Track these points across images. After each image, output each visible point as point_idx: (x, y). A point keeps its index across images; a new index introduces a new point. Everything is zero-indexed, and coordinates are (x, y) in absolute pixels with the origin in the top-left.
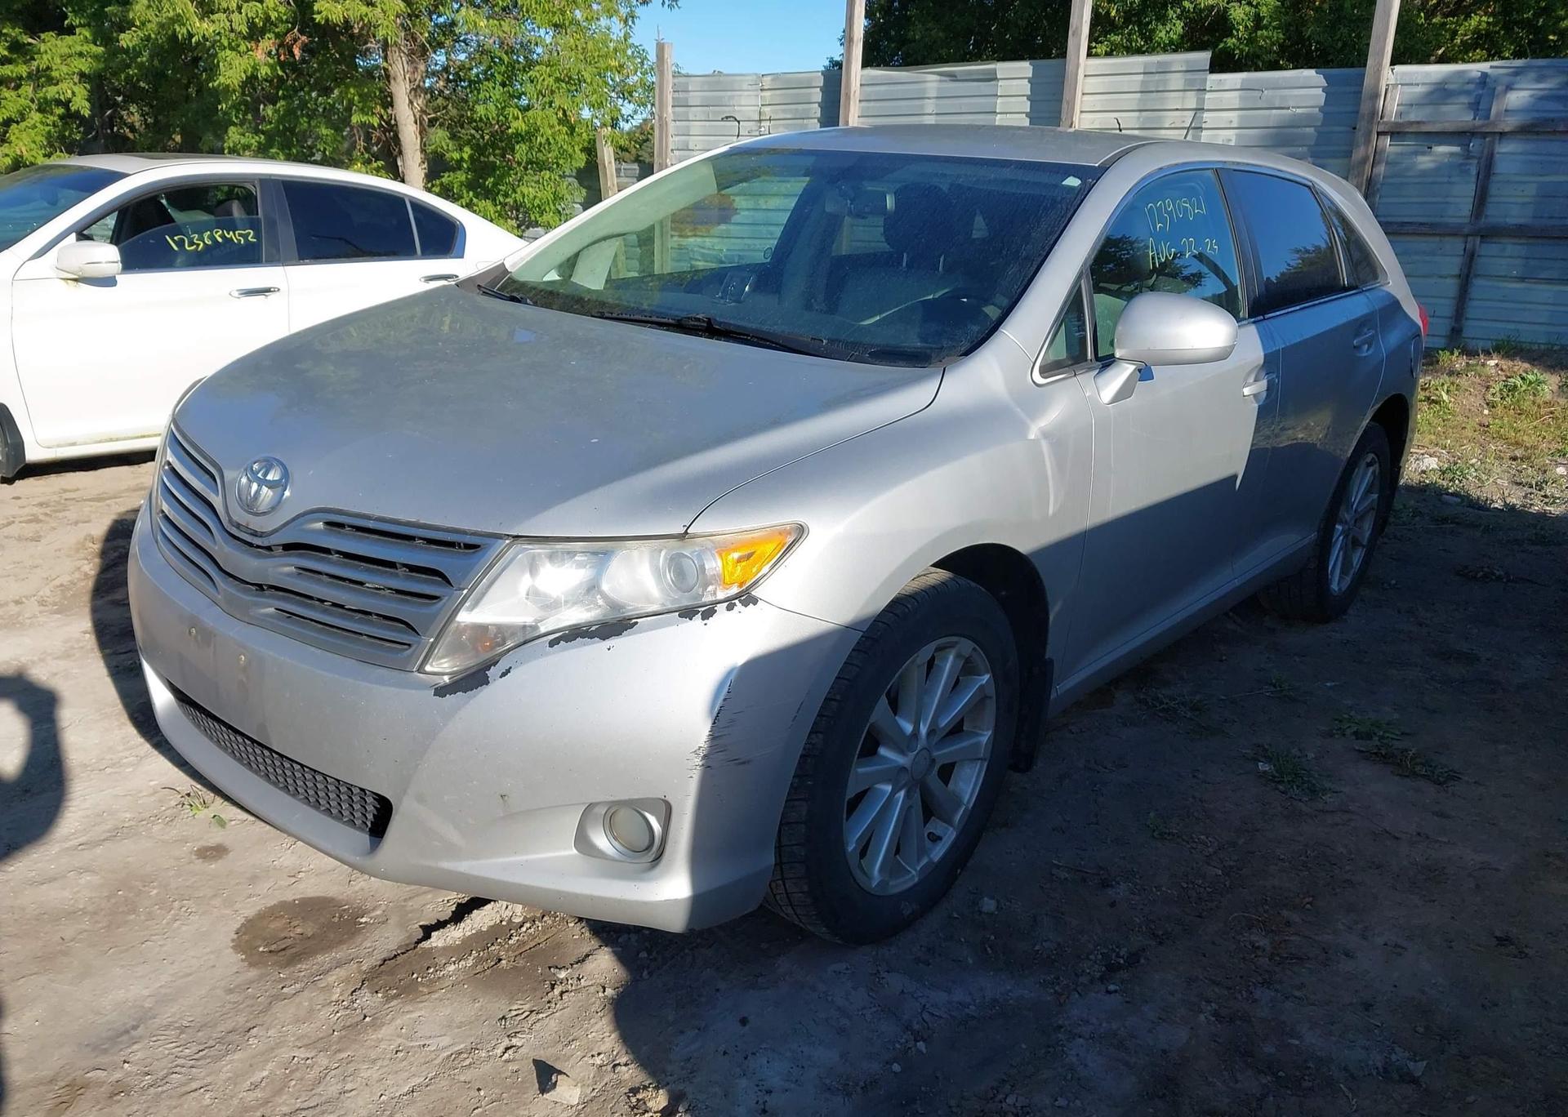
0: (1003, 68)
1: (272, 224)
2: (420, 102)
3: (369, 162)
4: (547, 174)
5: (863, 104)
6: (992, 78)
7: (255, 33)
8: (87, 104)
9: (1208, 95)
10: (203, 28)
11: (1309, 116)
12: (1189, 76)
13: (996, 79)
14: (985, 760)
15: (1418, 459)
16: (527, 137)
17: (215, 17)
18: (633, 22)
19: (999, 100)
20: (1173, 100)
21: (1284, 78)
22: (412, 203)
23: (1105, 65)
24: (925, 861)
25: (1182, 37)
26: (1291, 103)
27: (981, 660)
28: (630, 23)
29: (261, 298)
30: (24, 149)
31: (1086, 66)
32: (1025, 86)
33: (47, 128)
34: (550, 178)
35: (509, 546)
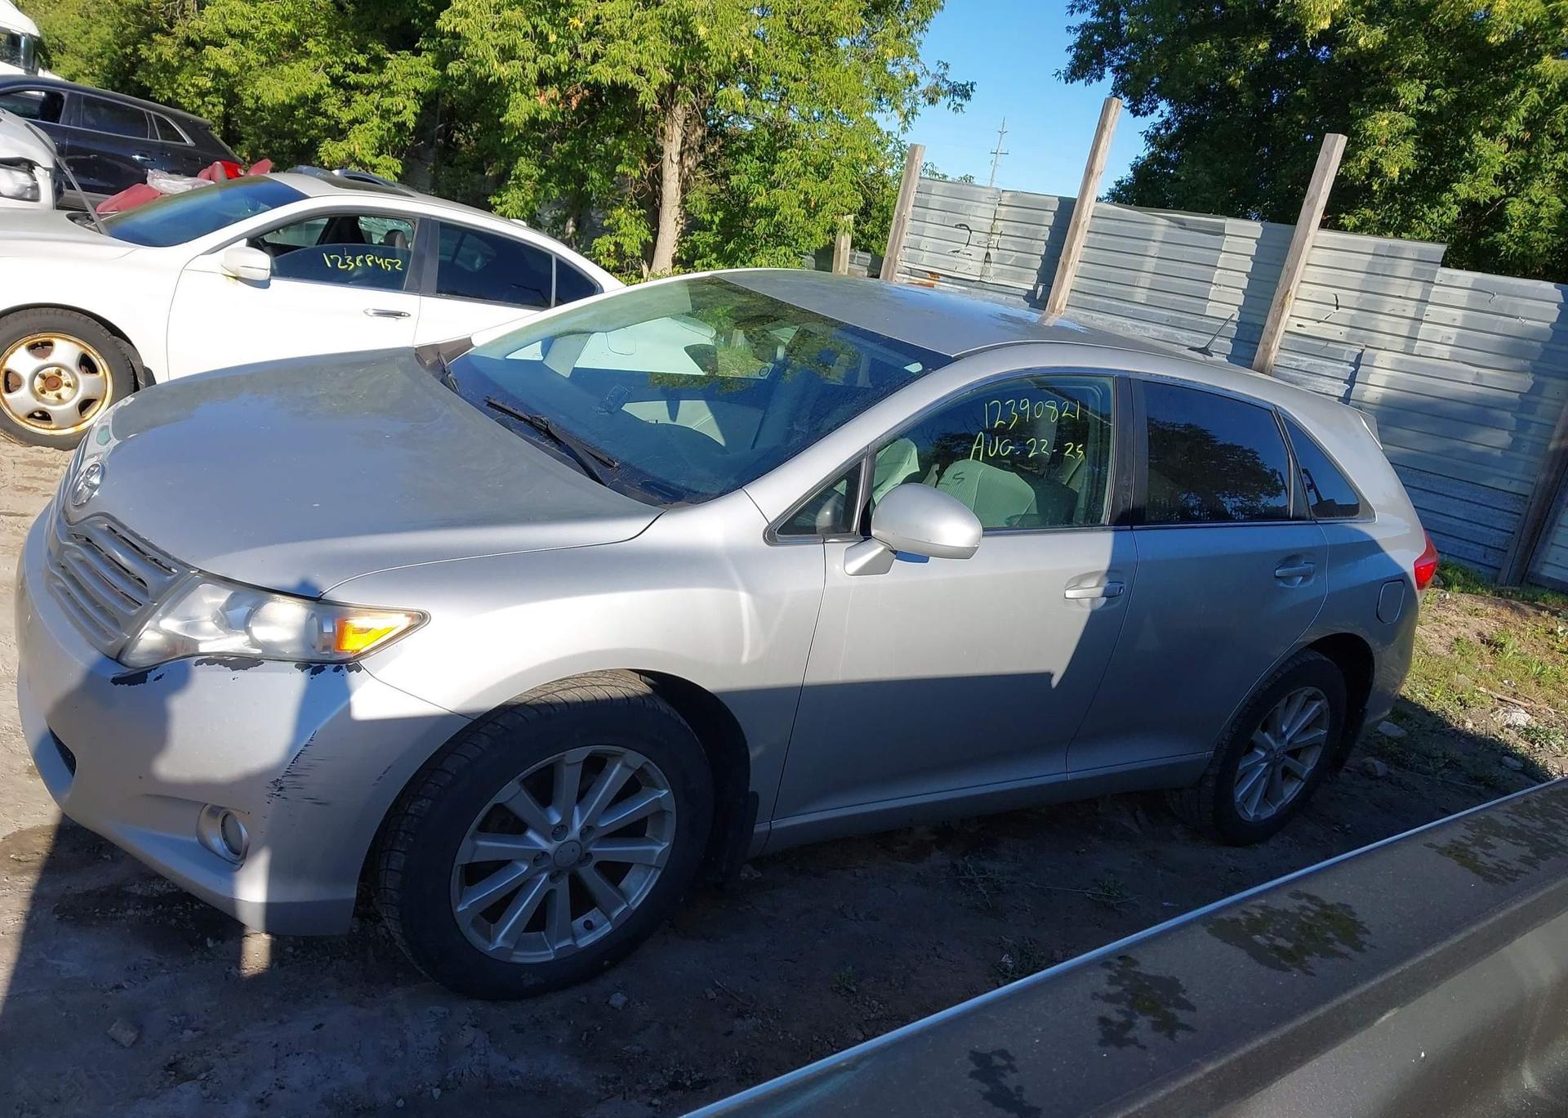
0: (1231, 224)
1: (420, 258)
2: (690, 163)
3: (633, 207)
4: (783, 249)
5: (1091, 235)
6: (1220, 232)
7: (543, 80)
8: (413, 118)
9: (1435, 289)
10: (503, 71)
11: (1539, 331)
12: (1420, 265)
13: (1223, 234)
14: (659, 868)
16: (768, 212)
17: (512, 62)
18: (913, 118)
19: (1222, 256)
20: (1397, 287)
21: (1519, 286)
22: (558, 261)
23: (1335, 239)
24: (568, 942)
26: (1521, 313)
27: (657, 775)
28: (910, 119)
29: (392, 320)
30: (357, 147)
31: (1316, 237)
32: (1251, 247)
33: (381, 133)
34: (785, 254)
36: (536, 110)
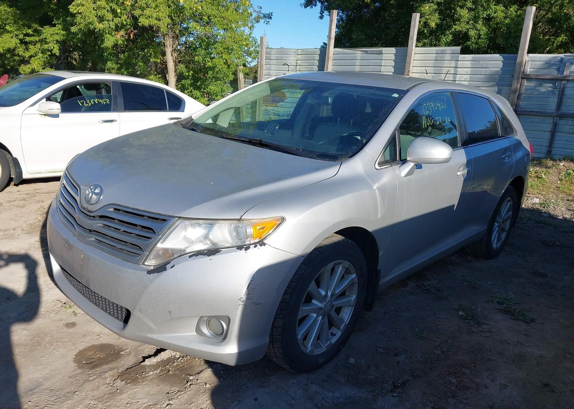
0: (385, 50)
1: (115, 97)
2: (175, 55)
3: (156, 75)
4: (219, 82)
5: (334, 61)
6: (381, 53)
7: (118, 29)
8: (58, 52)
9: (459, 62)
10: (100, 26)
11: (497, 71)
12: (453, 55)
13: (382, 54)
14: (353, 306)
15: (531, 199)
16: (212, 68)
17: (103, 23)
18: (253, 29)
19: (383, 61)
20: (446, 64)
21: (488, 57)
22: (166, 91)
23: (422, 50)
24: (329, 343)
25: (452, 40)
26: (490, 66)
27: (352, 269)
28: (252, 29)
29: (109, 124)
30: (35, 66)
31: (415, 50)
32: (393, 57)
33: (44, 59)
34: (220, 84)
35: (177, 220)
36: (116, 41)
